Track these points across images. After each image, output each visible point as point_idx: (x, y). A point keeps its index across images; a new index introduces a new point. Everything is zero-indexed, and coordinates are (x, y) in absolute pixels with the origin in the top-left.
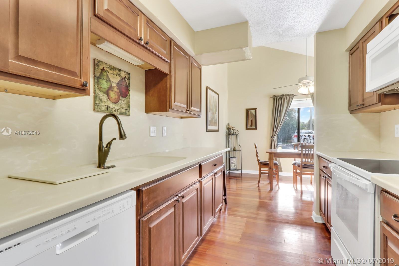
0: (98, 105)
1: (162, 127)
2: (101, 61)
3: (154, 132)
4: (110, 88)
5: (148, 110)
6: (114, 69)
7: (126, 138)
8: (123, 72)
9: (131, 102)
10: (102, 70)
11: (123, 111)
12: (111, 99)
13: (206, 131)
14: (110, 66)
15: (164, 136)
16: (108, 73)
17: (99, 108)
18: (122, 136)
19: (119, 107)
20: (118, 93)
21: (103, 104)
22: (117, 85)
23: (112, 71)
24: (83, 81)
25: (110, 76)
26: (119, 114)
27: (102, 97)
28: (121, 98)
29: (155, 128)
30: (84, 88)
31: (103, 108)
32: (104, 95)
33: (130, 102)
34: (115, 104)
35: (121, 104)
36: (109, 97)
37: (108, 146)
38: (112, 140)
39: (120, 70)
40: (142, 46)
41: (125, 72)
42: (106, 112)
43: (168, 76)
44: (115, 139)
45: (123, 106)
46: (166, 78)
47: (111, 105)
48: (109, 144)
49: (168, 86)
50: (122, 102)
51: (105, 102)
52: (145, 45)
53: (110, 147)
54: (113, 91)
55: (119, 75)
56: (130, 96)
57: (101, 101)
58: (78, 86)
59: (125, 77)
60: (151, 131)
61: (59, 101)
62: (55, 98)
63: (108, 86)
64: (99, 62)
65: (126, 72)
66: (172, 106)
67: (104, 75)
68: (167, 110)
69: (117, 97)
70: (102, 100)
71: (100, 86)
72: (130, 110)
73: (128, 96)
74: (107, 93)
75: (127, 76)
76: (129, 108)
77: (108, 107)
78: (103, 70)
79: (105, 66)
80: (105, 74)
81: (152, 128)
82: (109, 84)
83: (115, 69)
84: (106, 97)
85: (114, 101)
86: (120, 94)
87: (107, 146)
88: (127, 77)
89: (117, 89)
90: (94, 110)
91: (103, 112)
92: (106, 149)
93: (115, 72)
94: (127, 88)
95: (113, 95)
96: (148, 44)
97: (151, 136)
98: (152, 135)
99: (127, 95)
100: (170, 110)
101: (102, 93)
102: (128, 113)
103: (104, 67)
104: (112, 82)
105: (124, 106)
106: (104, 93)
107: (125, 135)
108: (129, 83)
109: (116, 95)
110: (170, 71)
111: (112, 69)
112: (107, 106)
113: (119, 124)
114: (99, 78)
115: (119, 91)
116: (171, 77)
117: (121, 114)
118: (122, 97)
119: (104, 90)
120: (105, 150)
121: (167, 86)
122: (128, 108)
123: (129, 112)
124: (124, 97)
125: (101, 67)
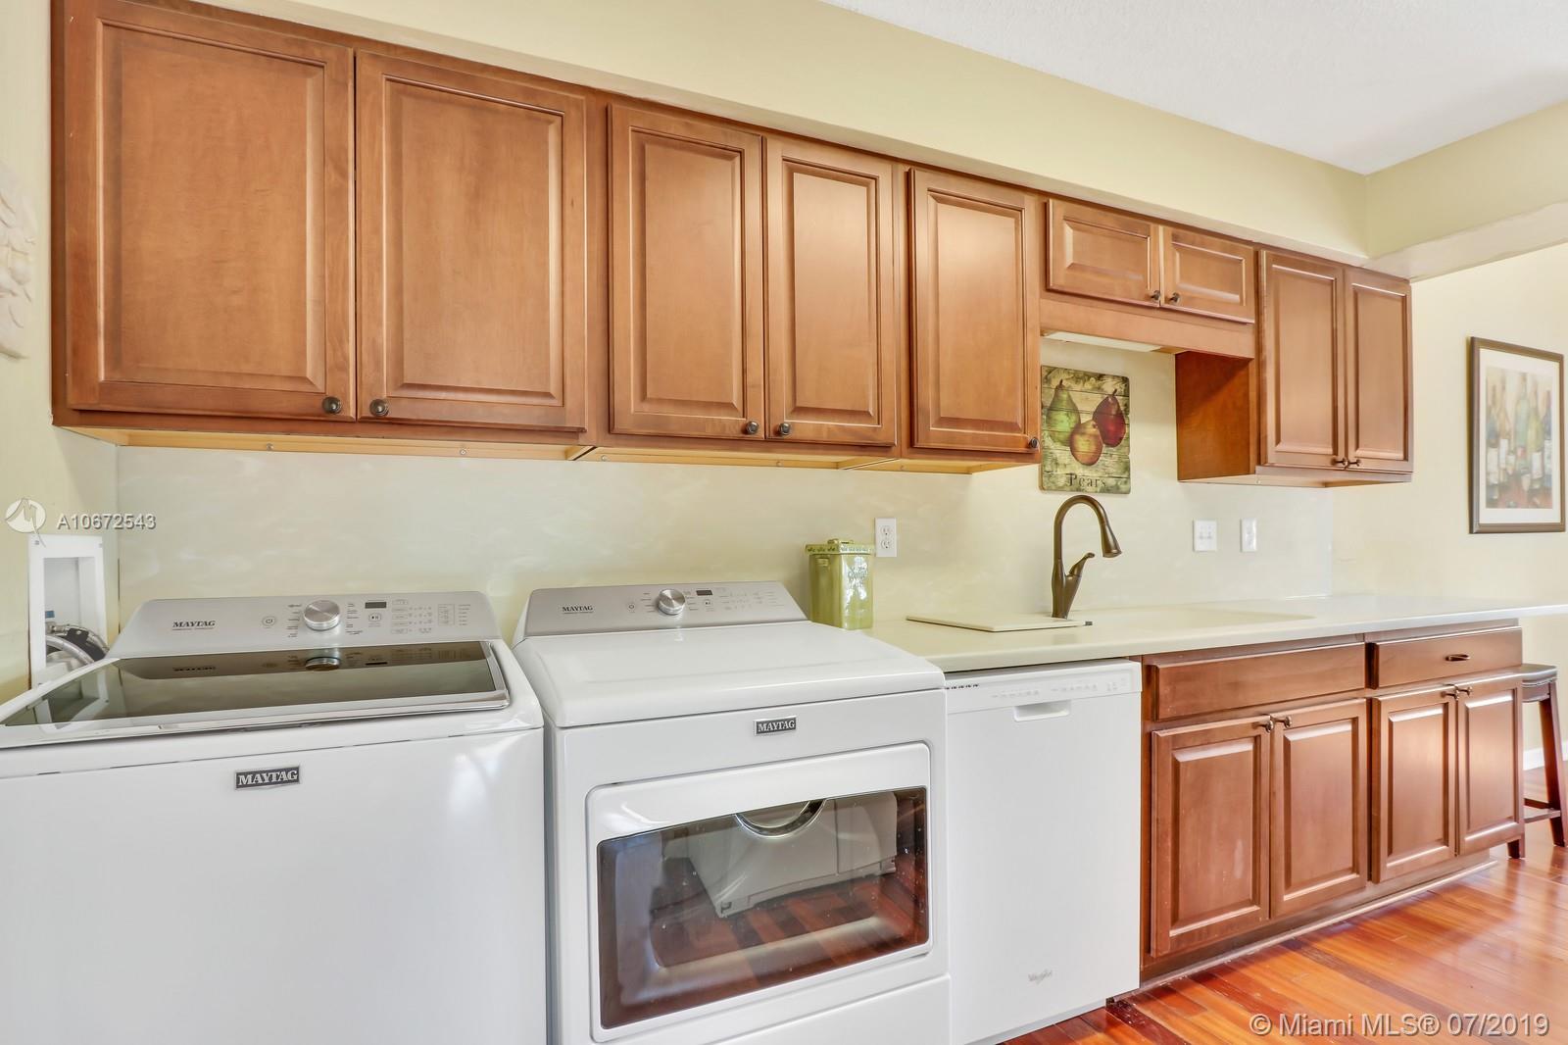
0: (1050, 474)
1: (1241, 522)
2: (1055, 368)
3: (1210, 537)
4: (1078, 428)
5: (1187, 470)
6: (1087, 376)
7: (1119, 552)
8: (1110, 380)
9: (1134, 458)
10: (1057, 388)
11: (1111, 482)
12: (1078, 454)
13: (1471, 532)
14: (1076, 372)
15: (1244, 550)
16: (1071, 393)
17: (1053, 483)
18: (1110, 549)
19: (1100, 474)
20: (1096, 436)
21: (1060, 471)
22: (1094, 419)
23: (1082, 384)
24: (1030, 437)
25: (1076, 398)
26: (1101, 492)
27: (1058, 455)
28: (1105, 449)
29: (1213, 524)
30: (1032, 450)
31: (1062, 481)
32: (1064, 447)
33: (1130, 456)
34: (1090, 468)
35: (1103, 465)
36: (1073, 451)
37: (1076, 572)
38: (1085, 559)
39: (1100, 377)
40: (1162, 309)
41: (1114, 377)
42: (1068, 489)
43: (1250, 364)
44: (1091, 555)
45: (1111, 470)
46: (1243, 373)
47: (1080, 471)
48: (1078, 567)
49: (1253, 395)
50: (1109, 460)
51: (1065, 465)
52: (1167, 306)
53: (1079, 576)
54: (1083, 434)
55: (1099, 388)
56: (1128, 438)
57: (1057, 464)
58: (1022, 449)
59: (1116, 391)
60: (1197, 535)
61: (975, 475)
62: (968, 471)
63: (1072, 425)
64: (1050, 372)
65: (1118, 377)
66: (1266, 458)
67: (1062, 401)
68: (1247, 471)
69: (1093, 448)
70: (1059, 461)
71: (1053, 429)
72: (1129, 478)
73: (1123, 441)
74: (1070, 443)
75: (1120, 388)
76: (1127, 473)
77: (1072, 477)
78: (1060, 387)
79: (1064, 376)
80: (1065, 396)
81: (1199, 525)
82: (1074, 418)
83: (1089, 378)
84: (1069, 453)
85: (1086, 459)
86: (1103, 439)
87: (1072, 573)
88: (1119, 390)
89: (1094, 426)
90: (1042, 488)
91: (1060, 489)
92: (1070, 578)
93: (1088, 386)
94: (1121, 419)
95: (1084, 445)
96: (1176, 300)
97: (1197, 549)
98: (1200, 546)
99: (1121, 439)
100: (1258, 468)
101: (1058, 445)
102: (1123, 487)
103: (1061, 381)
104: (1082, 412)
105: (1114, 470)
106: (1063, 443)
107: (1116, 547)
108: (1127, 406)
109: (1093, 443)
110: (1259, 348)
111: (1081, 378)
112: (1071, 474)
113: (1103, 521)
114: (1051, 409)
115: (1098, 433)
116: (1261, 365)
117: (1106, 490)
118: (1108, 445)
119: (1062, 437)
120: (1067, 581)
121: (1246, 395)
122: (1124, 472)
123: (1126, 482)
124: (1113, 446)
125: (1055, 383)
